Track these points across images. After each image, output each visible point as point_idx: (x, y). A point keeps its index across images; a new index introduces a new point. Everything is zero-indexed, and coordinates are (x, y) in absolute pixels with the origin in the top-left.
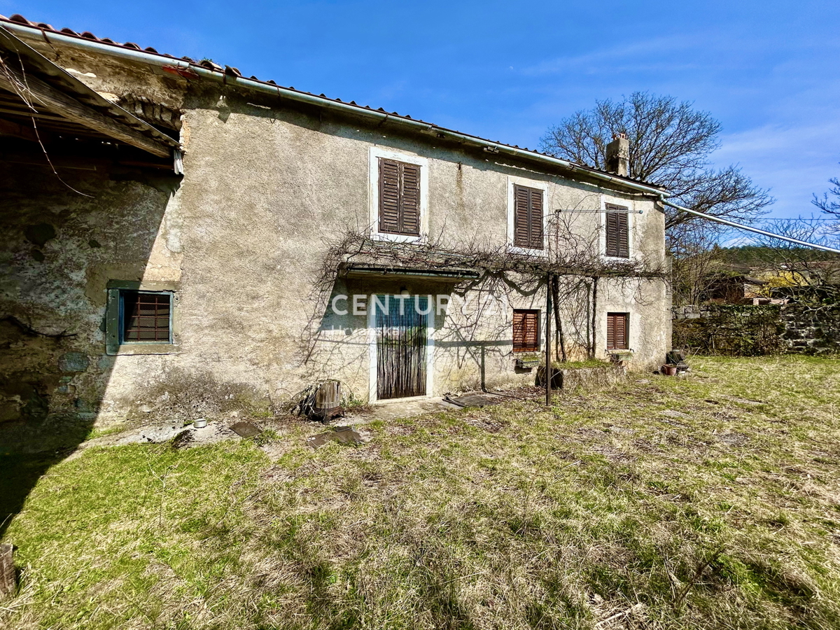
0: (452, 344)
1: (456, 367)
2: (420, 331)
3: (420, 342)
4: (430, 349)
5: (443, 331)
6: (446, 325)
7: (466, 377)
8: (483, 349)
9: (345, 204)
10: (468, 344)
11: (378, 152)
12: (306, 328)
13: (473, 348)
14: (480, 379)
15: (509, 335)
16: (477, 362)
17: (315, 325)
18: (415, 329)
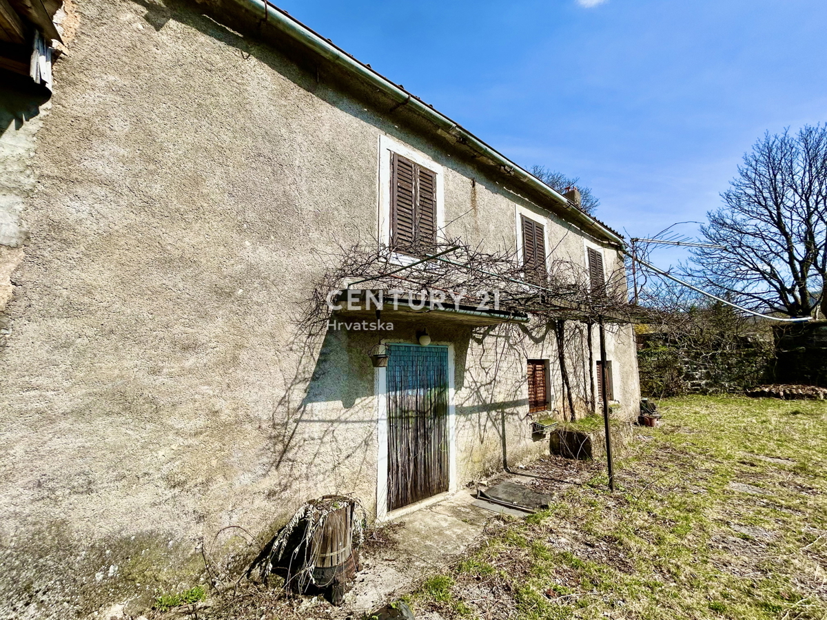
0: (473, 410)
1: (478, 442)
2: (440, 394)
3: (441, 410)
4: (452, 420)
5: (464, 392)
6: (466, 384)
7: (489, 456)
8: (503, 412)
9: (348, 203)
10: (488, 407)
11: (389, 145)
12: (283, 401)
13: (494, 413)
14: (502, 456)
15: (525, 393)
16: (499, 432)
17: (298, 395)
18: (434, 392)
